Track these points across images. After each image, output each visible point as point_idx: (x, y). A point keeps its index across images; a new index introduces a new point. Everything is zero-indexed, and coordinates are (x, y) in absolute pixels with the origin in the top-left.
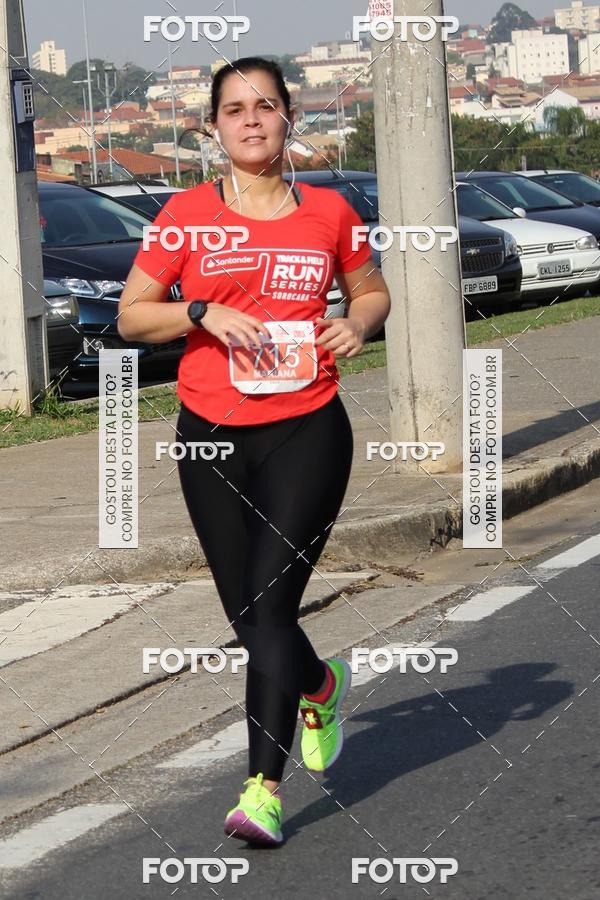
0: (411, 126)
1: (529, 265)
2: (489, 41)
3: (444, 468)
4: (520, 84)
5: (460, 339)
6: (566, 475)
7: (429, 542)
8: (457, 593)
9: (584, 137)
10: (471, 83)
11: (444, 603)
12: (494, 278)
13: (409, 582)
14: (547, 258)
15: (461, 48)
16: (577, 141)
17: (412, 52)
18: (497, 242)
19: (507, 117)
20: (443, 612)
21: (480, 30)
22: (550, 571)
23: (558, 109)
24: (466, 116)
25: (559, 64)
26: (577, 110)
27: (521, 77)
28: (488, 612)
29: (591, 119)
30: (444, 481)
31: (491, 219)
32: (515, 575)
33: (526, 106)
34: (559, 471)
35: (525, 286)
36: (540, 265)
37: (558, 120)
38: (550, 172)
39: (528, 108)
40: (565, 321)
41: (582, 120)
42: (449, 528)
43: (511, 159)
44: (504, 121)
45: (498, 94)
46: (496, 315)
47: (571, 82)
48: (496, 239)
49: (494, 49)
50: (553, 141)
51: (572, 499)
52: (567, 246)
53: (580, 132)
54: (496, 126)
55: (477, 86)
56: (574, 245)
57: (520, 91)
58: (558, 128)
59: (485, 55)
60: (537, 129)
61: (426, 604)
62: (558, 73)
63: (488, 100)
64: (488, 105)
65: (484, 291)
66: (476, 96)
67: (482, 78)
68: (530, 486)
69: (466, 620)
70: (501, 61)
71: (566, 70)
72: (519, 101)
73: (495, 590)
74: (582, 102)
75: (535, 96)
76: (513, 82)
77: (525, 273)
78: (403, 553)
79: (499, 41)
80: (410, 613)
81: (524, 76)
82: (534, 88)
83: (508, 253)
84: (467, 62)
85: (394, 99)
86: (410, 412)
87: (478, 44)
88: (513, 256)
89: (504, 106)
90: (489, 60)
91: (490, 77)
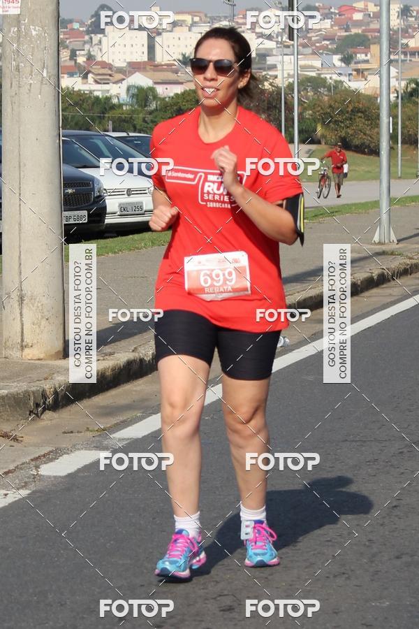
0: (30, 90)
1: (112, 204)
2: (88, 32)
3: (42, 356)
4: (110, 66)
5: (60, 257)
6: (135, 367)
7: (28, 413)
8: (49, 453)
9: (156, 110)
10: (72, 63)
11: (38, 460)
12: (85, 213)
13: (12, 443)
14: (125, 200)
15: (67, 36)
16: (151, 113)
17: (34, 33)
18: (88, 185)
19: (99, 91)
20: (37, 467)
21: (82, 24)
22: (120, 440)
23: (137, 88)
24: (68, 88)
25: (140, 54)
26: (152, 89)
27: (111, 62)
28: (71, 469)
29: (162, 97)
30: (42, 366)
31: (85, 167)
32: (93, 442)
33: (114, 83)
34: (130, 363)
35: (108, 220)
36: (120, 205)
37: (137, 95)
38: (131, 134)
39: (115, 85)
40: (138, 248)
41: (155, 97)
42: (44, 403)
43: (100, 123)
44: (96, 94)
45: (93, 73)
46: (85, 241)
47: (148, 67)
48: (88, 183)
49: (91, 38)
50: (133, 112)
51: (139, 385)
52: (141, 192)
53: (153, 106)
54: (90, 97)
55: (77, 65)
56: (147, 191)
57: (110, 72)
58: (137, 102)
59: (85, 43)
60: (121, 102)
61: (25, 461)
62: (139, 60)
63: (85, 77)
64: (85, 81)
65: (77, 222)
66: (76, 74)
67: (81, 60)
68: (107, 374)
69: (55, 475)
70: (96, 48)
71: (145, 59)
72: (108, 79)
73: (77, 453)
74: (156, 83)
75: (120, 76)
76: (104, 65)
77: (109, 210)
78: (8, 420)
79: (95, 33)
80: (12, 467)
81: (113, 61)
82: (120, 70)
83: (97, 194)
84: (71, 47)
85: (18, 68)
86: (18, 311)
87: (80, 34)
88: (100, 196)
89: (97, 82)
90: (87, 47)
91: (87, 59)
